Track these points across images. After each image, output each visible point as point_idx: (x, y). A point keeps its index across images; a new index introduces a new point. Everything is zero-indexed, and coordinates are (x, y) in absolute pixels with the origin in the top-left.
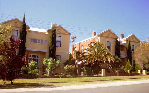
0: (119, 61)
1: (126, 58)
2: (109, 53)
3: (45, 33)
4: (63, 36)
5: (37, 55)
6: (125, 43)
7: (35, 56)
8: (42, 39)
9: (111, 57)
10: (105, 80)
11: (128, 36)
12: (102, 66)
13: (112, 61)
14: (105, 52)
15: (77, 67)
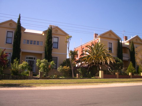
0: (119, 63)
1: (129, 60)
2: (109, 54)
3: (42, 34)
4: (60, 37)
5: (34, 57)
6: (128, 45)
7: (32, 58)
8: (38, 40)
9: (110, 58)
10: (100, 82)
11: (132, 38)
12: (100, 68)
13: (111, 62)
14: (104, 53)
15: (72, 68)
